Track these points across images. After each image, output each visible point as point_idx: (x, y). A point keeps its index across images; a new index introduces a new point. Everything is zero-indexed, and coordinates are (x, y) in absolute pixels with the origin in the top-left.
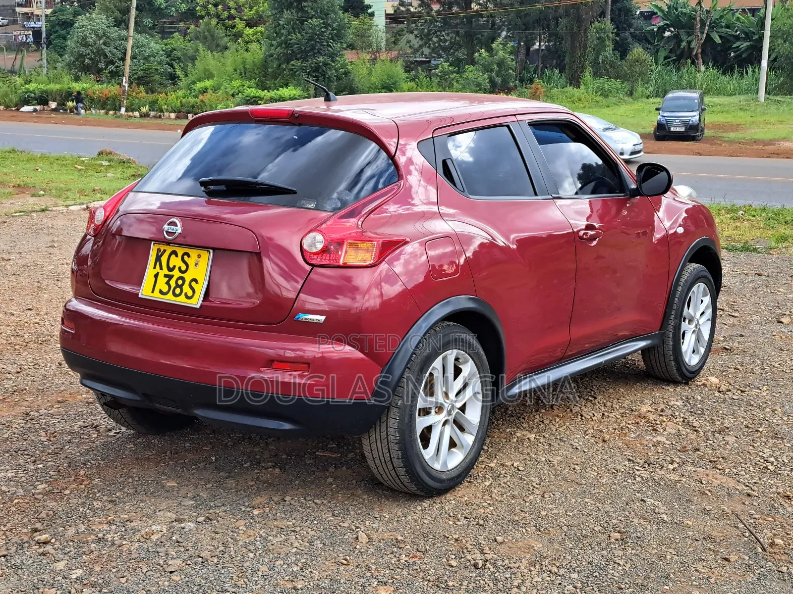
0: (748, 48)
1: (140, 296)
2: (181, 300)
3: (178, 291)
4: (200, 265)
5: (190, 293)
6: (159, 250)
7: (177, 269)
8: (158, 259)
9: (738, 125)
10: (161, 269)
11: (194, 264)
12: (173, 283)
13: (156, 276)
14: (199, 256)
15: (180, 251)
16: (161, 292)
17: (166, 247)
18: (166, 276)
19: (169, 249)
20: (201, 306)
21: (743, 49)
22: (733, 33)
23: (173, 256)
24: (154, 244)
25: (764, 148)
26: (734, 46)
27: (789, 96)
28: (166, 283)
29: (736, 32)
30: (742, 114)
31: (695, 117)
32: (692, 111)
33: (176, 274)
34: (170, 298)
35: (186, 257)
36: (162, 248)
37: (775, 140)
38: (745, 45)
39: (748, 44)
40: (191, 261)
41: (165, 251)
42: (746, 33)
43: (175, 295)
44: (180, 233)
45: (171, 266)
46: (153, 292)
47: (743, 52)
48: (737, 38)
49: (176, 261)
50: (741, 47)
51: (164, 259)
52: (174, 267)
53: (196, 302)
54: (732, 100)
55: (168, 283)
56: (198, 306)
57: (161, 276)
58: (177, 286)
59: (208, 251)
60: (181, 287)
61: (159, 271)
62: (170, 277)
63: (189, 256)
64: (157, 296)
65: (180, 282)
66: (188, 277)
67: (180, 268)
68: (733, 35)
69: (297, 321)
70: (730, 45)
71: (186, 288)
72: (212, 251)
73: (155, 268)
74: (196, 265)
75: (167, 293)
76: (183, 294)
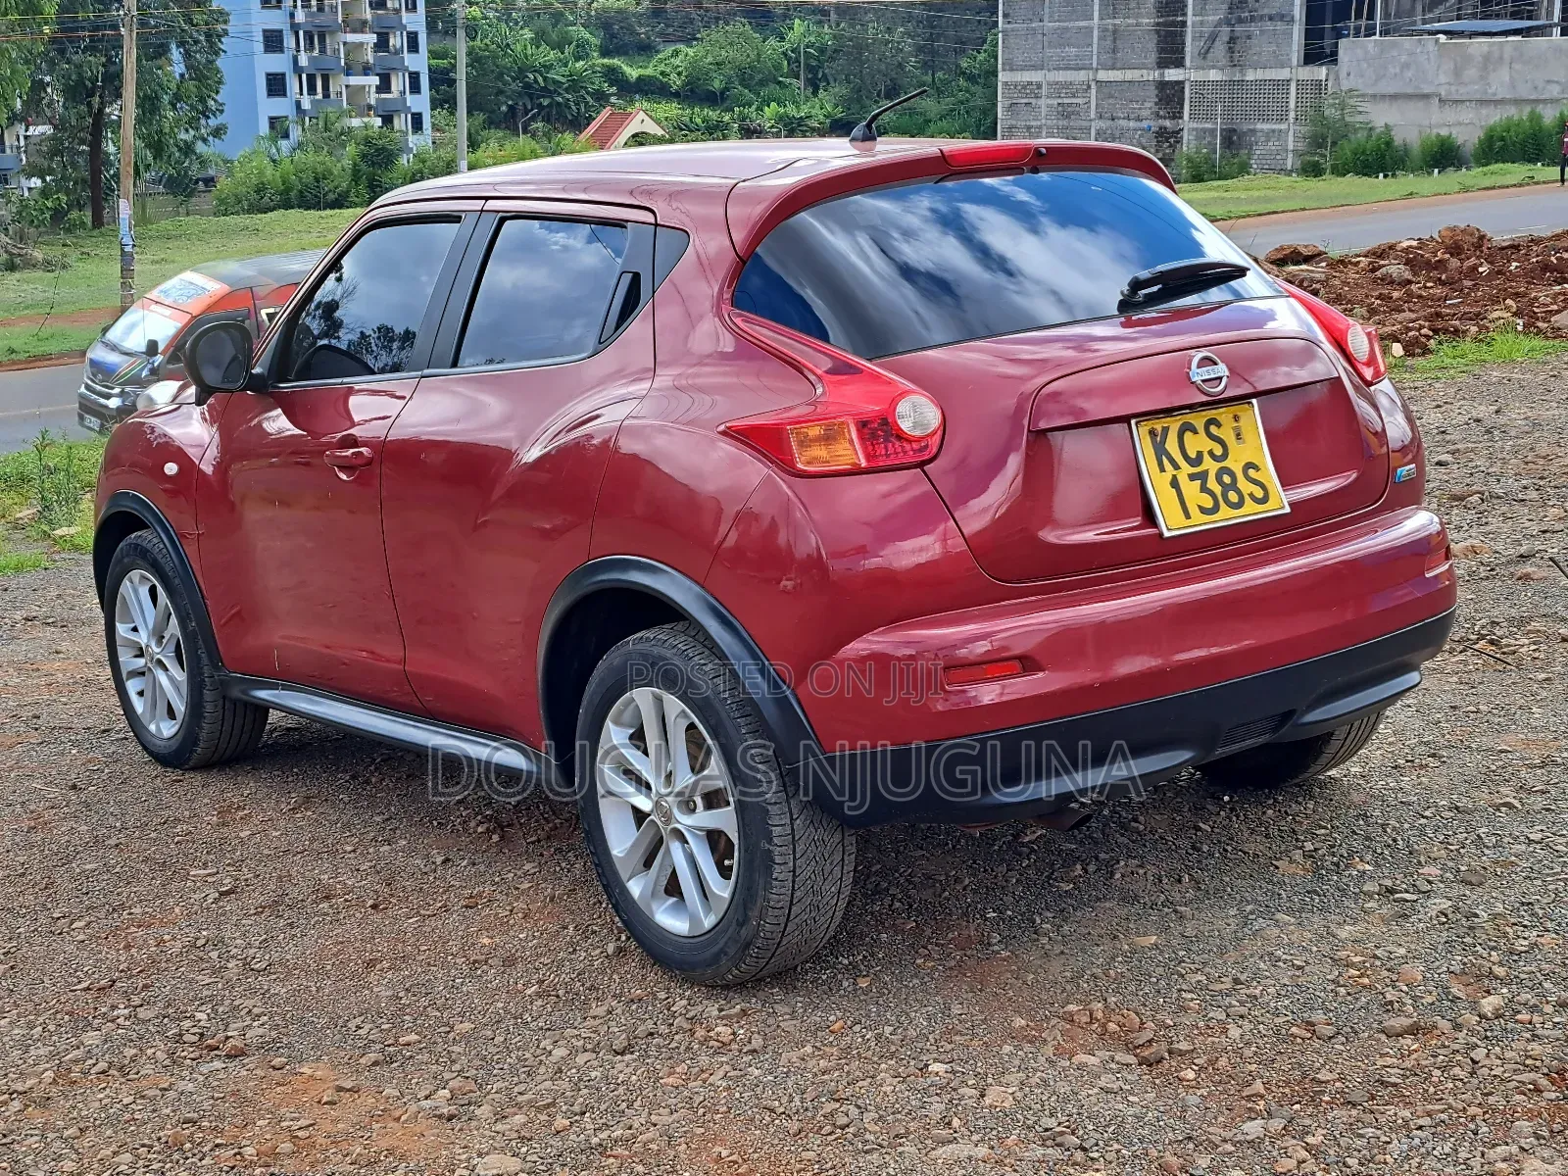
1: (1165, 535)
2: (1250, 512)
3: (1233, 496)
4: (1244, 434)
5: (1258, 492)
6: (1153, 433)
7: (1206, 457)
8: (1160, 451)
10: (1176, 467)
11: (1235, 436)
12: (1212, 484)
13: (1175, 483)
14: (1236, 418)
15: (1198, 420)
16: (1203, 510)
17: (1166, 422)
18: (1191, 477)
19: (1174, 424)
20: (1292, 506)
23: (1188, 435)
24: (1137, 423)
28: (1202, 491)
33: (1210, 466)
34: (1226, 517)
35: (1213, 429)
36: (1158, 425)
40: (1226, 433)
41: (1166, 430)
43: (1232, 505)
45: (1193, 455)
46: (1188, 516)
49: (1196, 443)
51: (1172, 447)
52: (1200, 454)
53: (1278, 503)
55: (1204, 489)
56: (1287, 510)
57: (1183, 479)
58: (1226, 488)
59: (1247, 403)
60: (1233, 486)
61: (1175, 473)
62: (1202, 477)
63: (1219, 425)
64: (1201, 523)
65: (1227, 479)
66: (1235, 463)
67: (1211, 453)
71: (1244, 485)
72: (1254, 401)
73: (1162, 470)
74: (1238, 436)
75: (1215, 509)
76: (1247, 499)
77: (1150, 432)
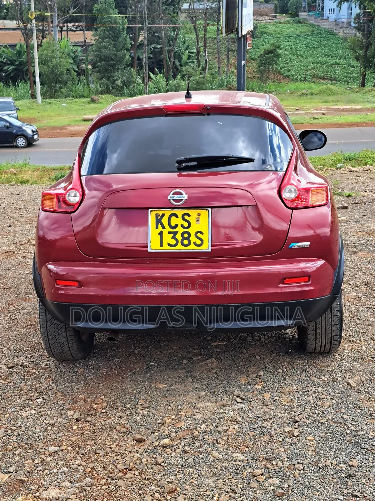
0: (13, 70)
1: (149, 251)
2: (192, 248)
3: (186, 242)
4: (201, 221)
5: (199, 242)
6: (157, 215)
8: (159, 221)
9: (35, 118)
10: (164, 228)
11: (196, 221)
12: (179, 237)
13: (161, 234)
14: (199, 214)
15: (180, 213)
16: (170, 245)
17: (164, 212)
18: (169, 233)
19: (168, 213)
20: (212, 249)
21: (10, 71)
22: (3, 61)
24: (151, 211)
25: (61, 131)
26: (5, 68)
27: (53, 99)
28: (172, 238)
29: (4, 59)
30: (31, 111)
31: (15, 114)
32: (11, 111)
33: (180, 230)
34: (180, 248)
35: (186, 217)
36: (161, 213)
37: (65, 126)
38: (12, 68)
39: (13, 67)
40: (192, 219)
41: (163, 215)
42: (10, 61)
43: (183, 244)
44: (186, 200)
45: (173, 225)
46: (161, 245)
47: (10, 73)
48: (5, 64)
49: (176, 221)
50: (9, 69)
51: (165, 221)
52: (176, 226)
53: (206, 247)
54: (21, 103)
55: (174, 238)
56: (210, 250)
57: (165, 232)
58: (184, 238)
59: (207, 210)
60: (188, 239)
61: (162, 230)
62: (175, 233)
63: (189, 215)
64: (166, 248)
65: (186, 235)
66: (192, 230)
67: (182, 226)
68: (2, 62)
69: (291, 249)
70: (2, 68)
71: (193, 239)
72: (210, 209)
73: (157, 228)
74: (198, 221)
75: (176, 245)
76: (192, 243)
77: (156, 214)
